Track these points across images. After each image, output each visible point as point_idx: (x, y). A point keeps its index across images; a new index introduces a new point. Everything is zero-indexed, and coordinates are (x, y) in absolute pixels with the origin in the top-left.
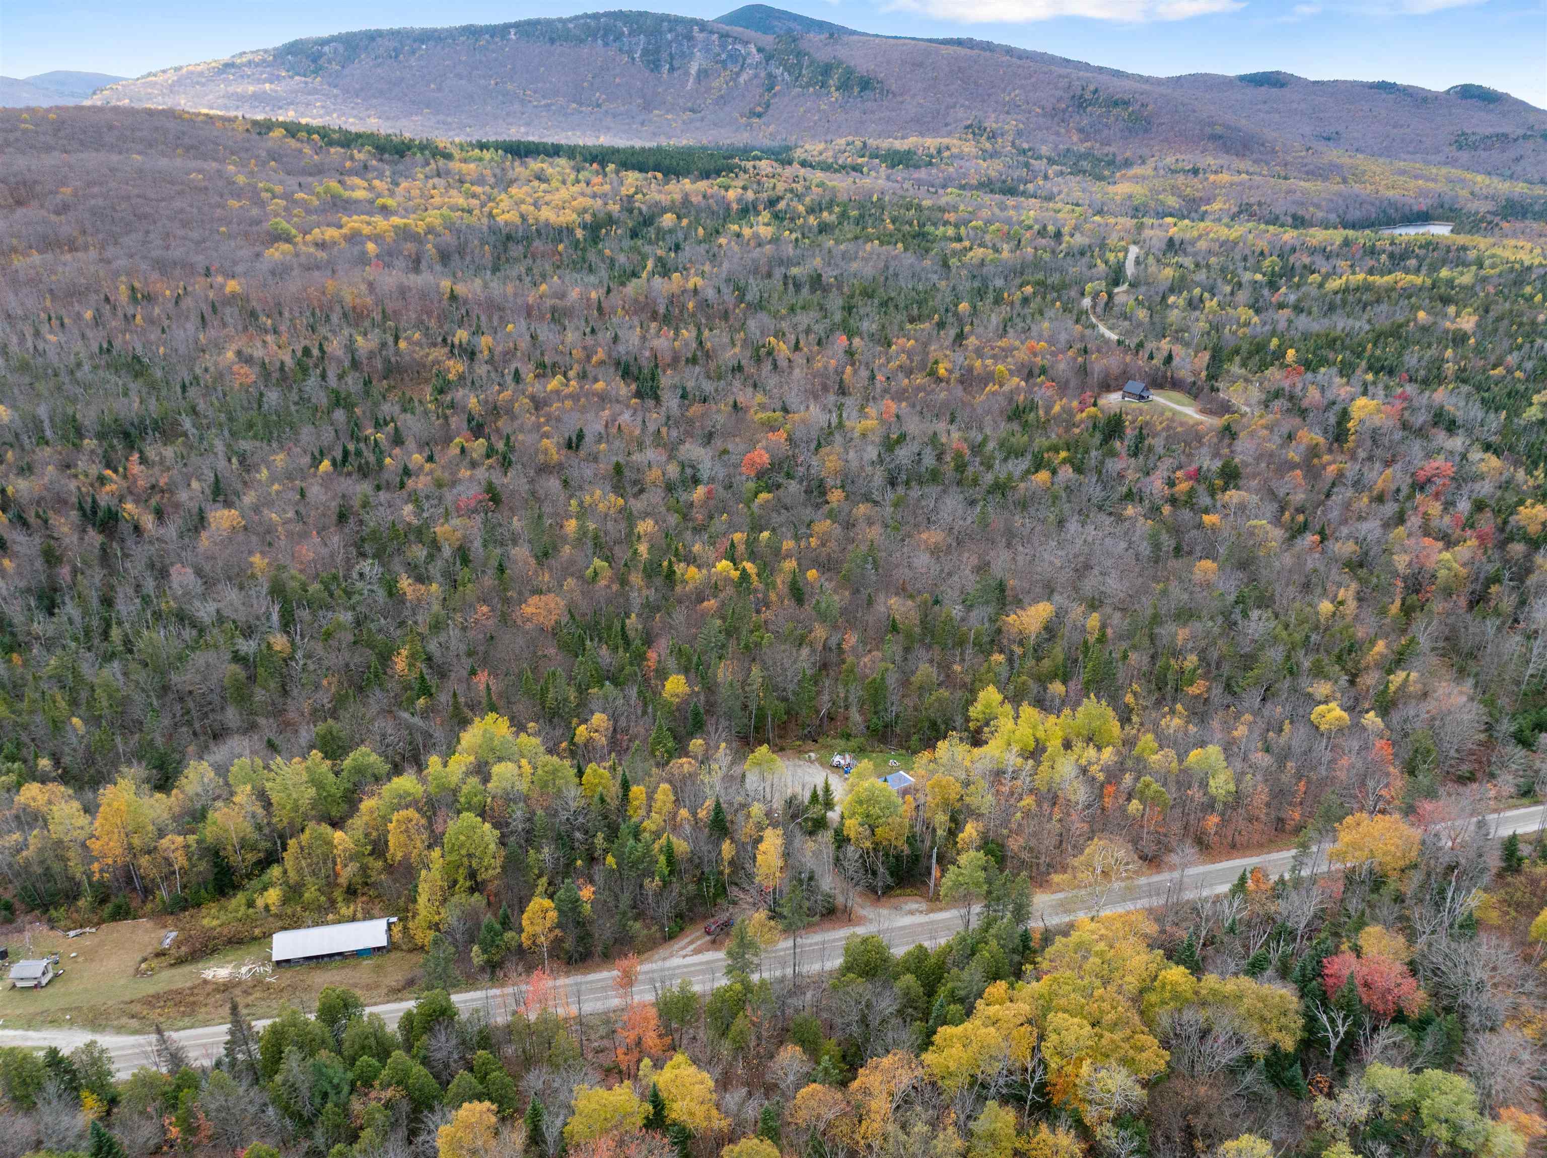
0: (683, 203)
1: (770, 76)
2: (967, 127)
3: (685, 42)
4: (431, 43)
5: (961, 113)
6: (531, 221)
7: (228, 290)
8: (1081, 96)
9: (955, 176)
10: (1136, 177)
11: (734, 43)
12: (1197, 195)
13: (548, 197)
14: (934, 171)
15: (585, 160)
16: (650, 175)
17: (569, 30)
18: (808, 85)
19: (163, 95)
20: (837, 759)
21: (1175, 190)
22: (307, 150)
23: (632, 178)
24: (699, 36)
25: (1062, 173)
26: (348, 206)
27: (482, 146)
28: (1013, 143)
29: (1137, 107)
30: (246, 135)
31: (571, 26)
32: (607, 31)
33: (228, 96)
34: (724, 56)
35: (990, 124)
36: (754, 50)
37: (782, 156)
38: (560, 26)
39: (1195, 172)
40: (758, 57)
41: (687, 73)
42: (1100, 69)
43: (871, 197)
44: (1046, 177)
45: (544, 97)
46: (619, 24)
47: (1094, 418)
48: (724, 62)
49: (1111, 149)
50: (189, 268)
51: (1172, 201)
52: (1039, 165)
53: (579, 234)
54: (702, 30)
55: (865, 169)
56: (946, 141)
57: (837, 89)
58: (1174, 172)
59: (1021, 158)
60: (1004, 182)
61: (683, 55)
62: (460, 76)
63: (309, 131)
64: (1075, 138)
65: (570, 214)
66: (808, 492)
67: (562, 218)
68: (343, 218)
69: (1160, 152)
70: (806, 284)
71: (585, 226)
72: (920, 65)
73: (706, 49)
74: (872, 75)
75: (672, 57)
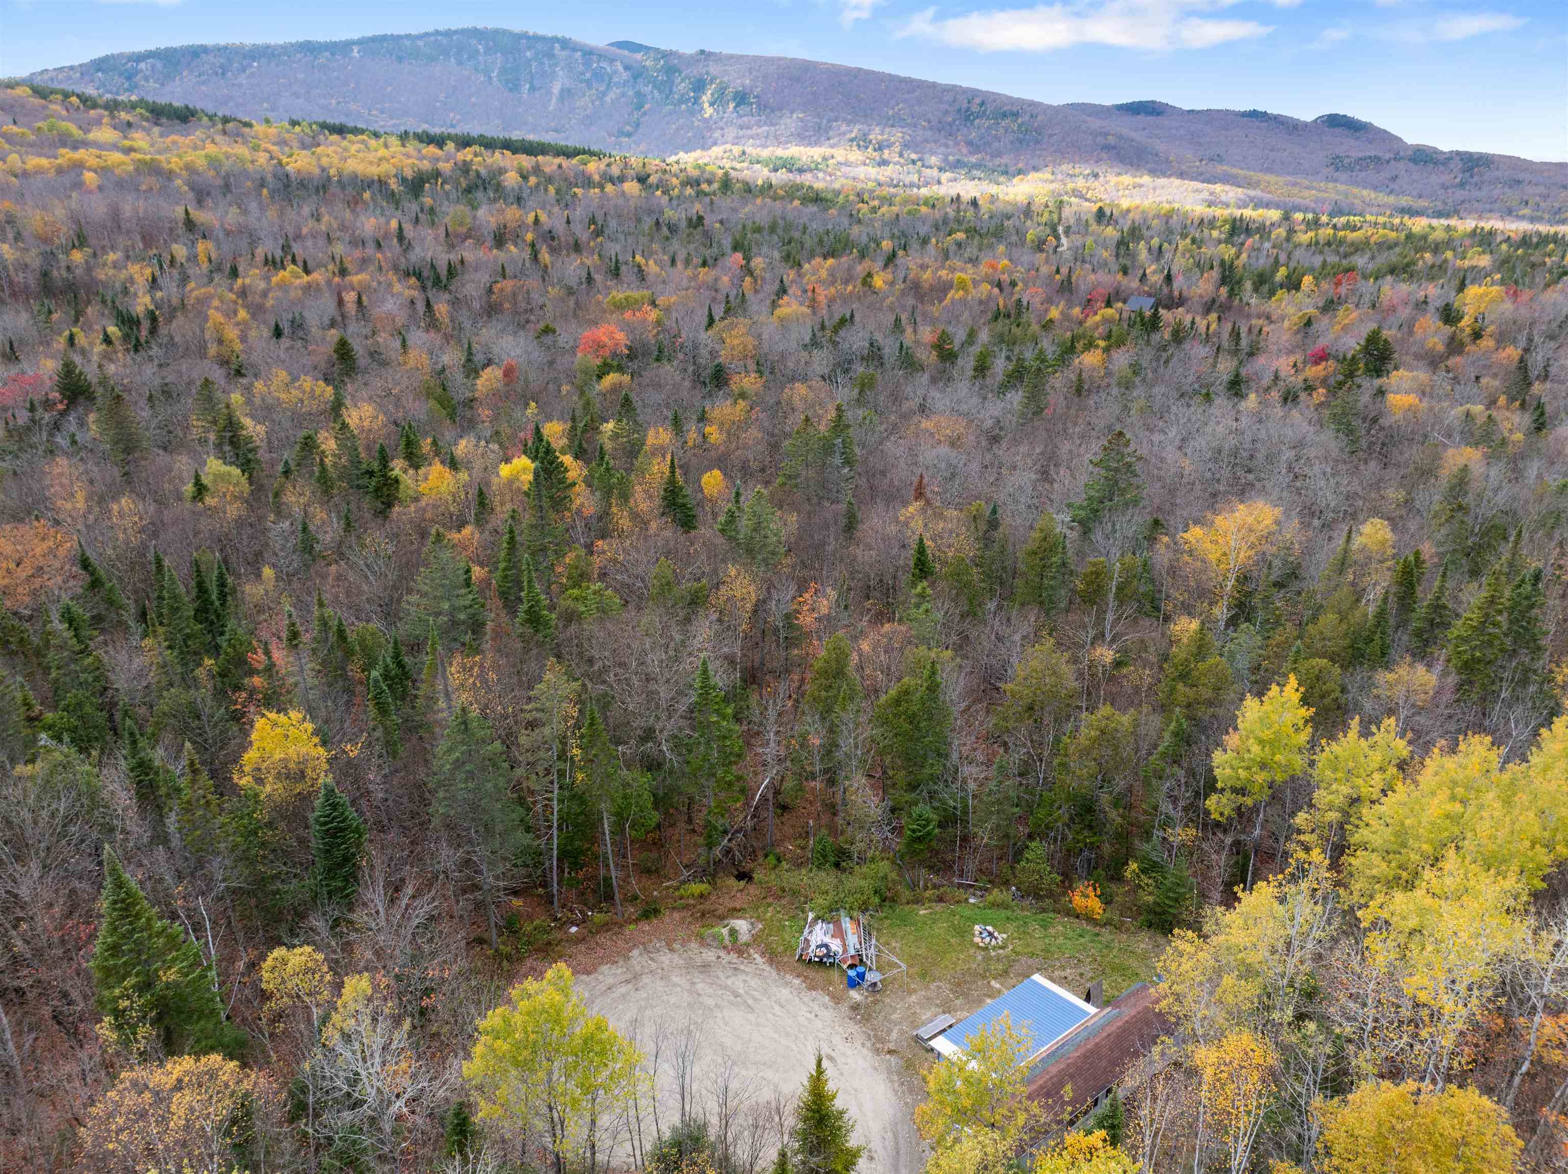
0: (534, 171)
1: (639, 94)
2: (852, 140)
3: (546, 61)
4: (264, 60)
5: (843, 127)
8: (968, 109)
11: (599, 62)
14: (820, 175)
17: (418, 47)
18: (680, 102)
22: (55, 106)
24: (561, 54)
25: (954, 179)
28: (902, 155)
29: (1027, 118)
31: (420, 43)
32: (460, 49)
34: (588, 75)
35: (876, 135)
36: (621, 68)
39: (1096, 175)
40: (625, 75)
41: (549, 93)
44: (938, 185)
46: (474, 41)
48: (589, 81)
49: (1002, 161)
53: (393, 185)
54: (563, 48)
56: (830, 151)
57: (712, 105)
58: (1074, 175)
59: (912, 166)
61: (544, 74)
62: (297, 95)
63: (66, 95)
64: (965, 150)
65: (385, 168)
66: (698, 381)
67: (374, 171)
68: (63, 151)
69: (1054, 162)
70: (683, 224)
71: (404, 180)
72: (798, 80)
73: (569, 68)
74: (748, 90)
75: (532, 76)
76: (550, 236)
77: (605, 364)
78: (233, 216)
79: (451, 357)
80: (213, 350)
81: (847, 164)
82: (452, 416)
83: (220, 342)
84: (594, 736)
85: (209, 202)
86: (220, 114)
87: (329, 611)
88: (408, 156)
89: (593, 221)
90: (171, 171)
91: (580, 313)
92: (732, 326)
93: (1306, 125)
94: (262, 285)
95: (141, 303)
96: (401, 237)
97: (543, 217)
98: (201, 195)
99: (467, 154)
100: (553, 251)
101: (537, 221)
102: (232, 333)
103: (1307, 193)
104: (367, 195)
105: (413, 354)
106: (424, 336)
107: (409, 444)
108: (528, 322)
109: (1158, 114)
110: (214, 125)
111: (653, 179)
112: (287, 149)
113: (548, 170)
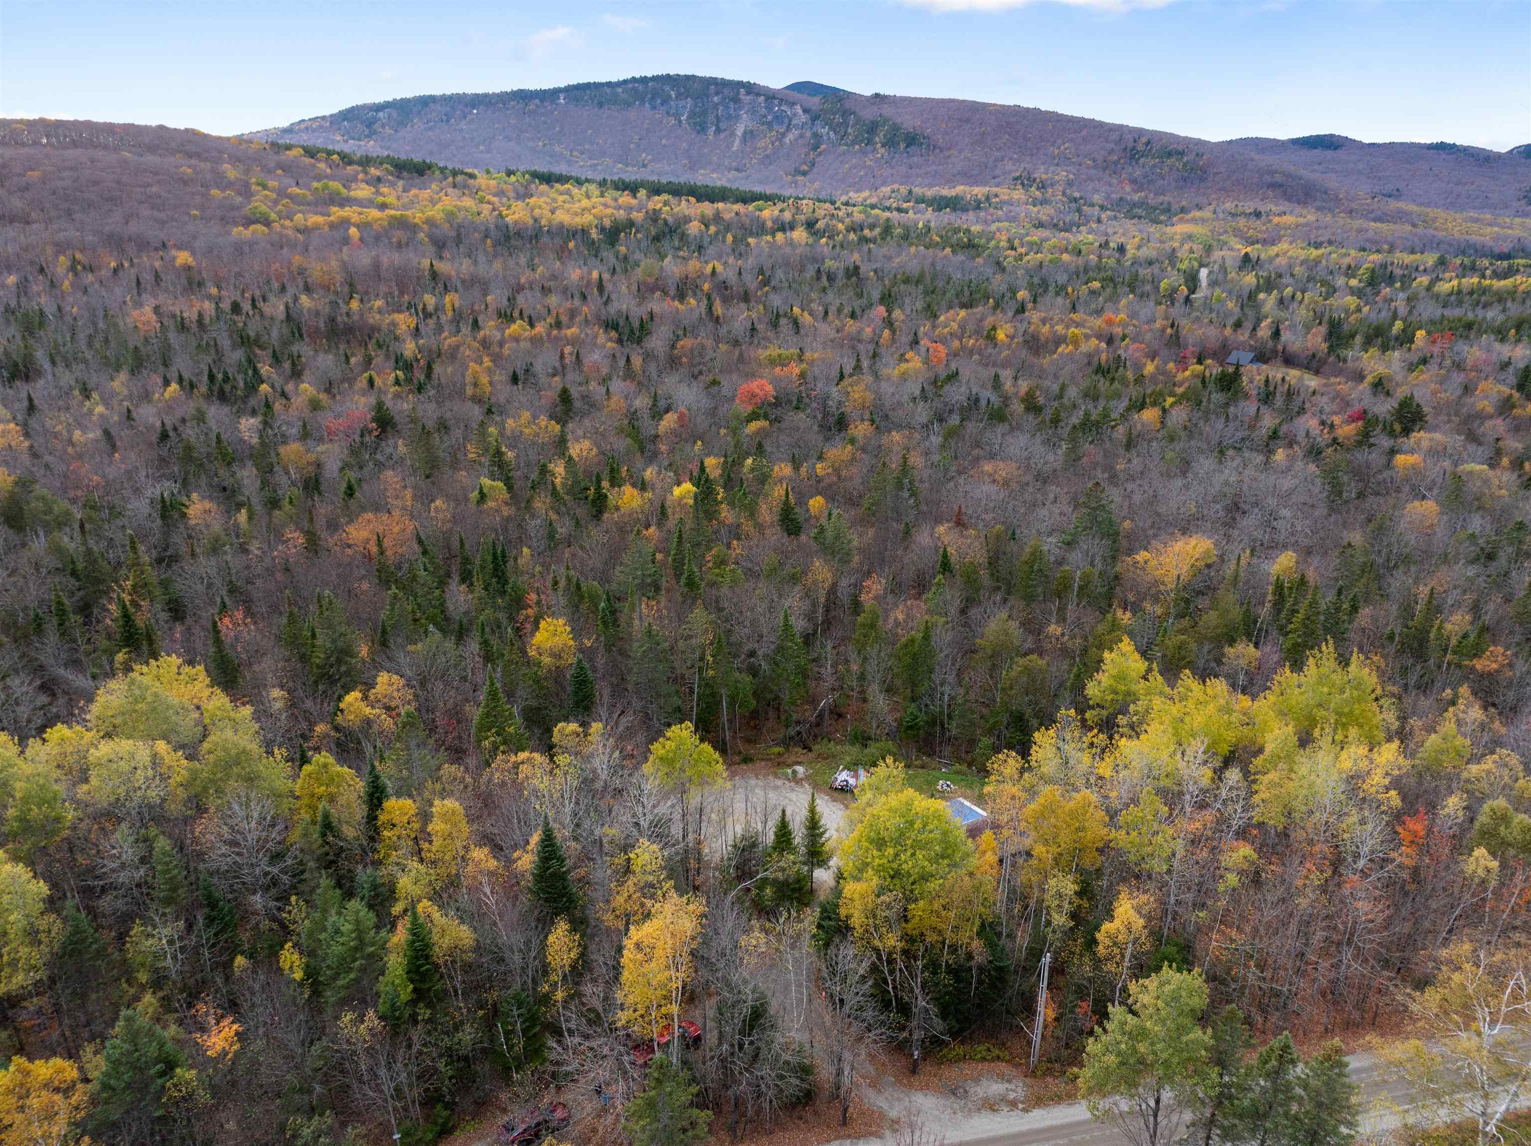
1: (815, 135)
2: (1016, 179)
3: (732, 105)
4: (482, 107)
5: (1009, 166)
6: (544, 222)
7: (179, 261)
8: (1133, 148)
10: (1194, 220)
11: (780, 105)
12: (1260, 234)
15: (618, 188)
16: (682, 198)
17: (617, 94)
18: (854, 143)
20: (843, 776)
21: (1236, 231)
23: (663, 198)
24: (746, 98)
25: (1115, 218)
26: (343, 201)
28: (1064, 194)
29: (1192, 157)
31: (619, 89)
32: (655, 94)
34: (770, 118)
35: (1040, 174)
36: (800, 111)
38: (608, 90)
39: (1257, 215)
40: (803, 118)
41: (733, 134)
44: (1099, 221)
45: (591, 158)
46: (667, 87)
48: (770, 123)
49: (1166, 199)
50: (142, 244)
52: (1092, 211)
53: (595, 234)
54: (748, 93)
55: (911, 211)
56: (995, 190)
57: (883, 146)
58: (1234, 215)
59: (1073, 205)
61: (729, 117)
62: (508, 139)
63: (329, 153)
64: (1128, 189)
65: (588, 219)
66: (824, 427)
67: (579, 221)
68: (334, 209)
69: (1218, 199)
70: (841, 274)
71: (603, 229)
72: (968, 121)
73: (753, 111)
74: (919, 132)
75: (718, 119)
76: (724, 286)
77: (754, 413)
78: (465, 267)
79: (642, 402)
80: (469, 391)
81: (1010, 203)
82: (642, 450)
83: (476, 385)
84: (720, 648)
85: (447, 254)
86: (450, 167)
87: (572, 573)
88: (606, 206)
89: (761, 271)
90: (415, 226)
91: (741, 367)
92: (857, 383)
93: (1499, 156)
94: (498, 335)
95: (409, 348)
96: (601, 287)
97: (719, 268)
98: (440, 245)
99: (657, 202)
100: (726, 300)
101: (714, 271)
102: (484, 380)
103: (1488, 230)
104: (571, 245)
105: (614, 399)
106: (622, 384)
107: (612, 470)
108: (701, 373)
109: (1336, 148)
110: (446, 178)
111: (820, 225)
112: (505, 200)
113: (727, 216)
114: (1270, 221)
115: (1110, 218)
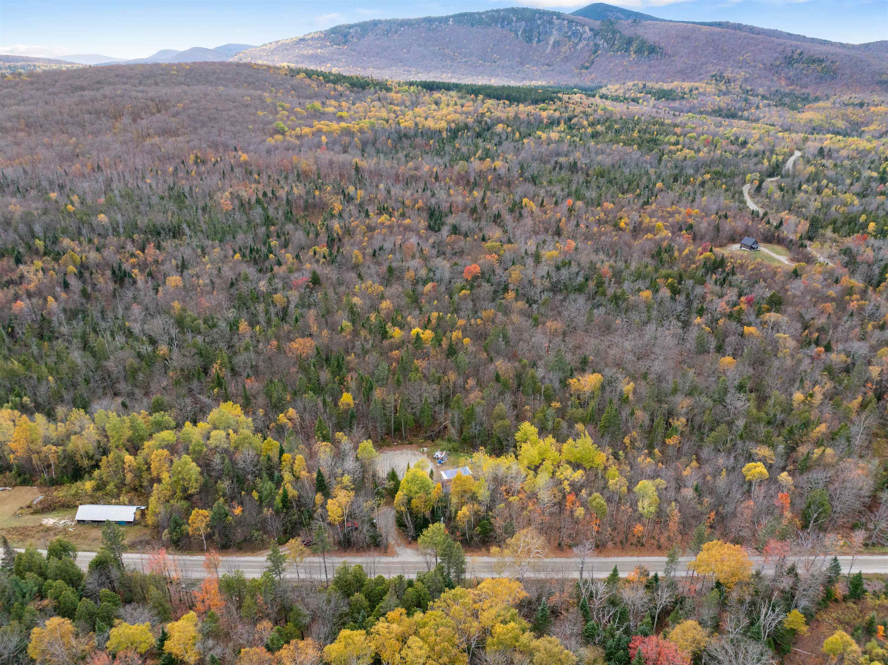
0: (514, 118)
1: (596, 45)
2: (712, 76)
3: (548, 25)
4: (406, 27)
5: (710, 67)
6: (420, 127)
7: (242, 159)
8: (792, 56)
9: (697, 105)
10: (818, 108)
11: (576, 26)
12: (860, 120)
13: (435, 113)
14: (684, 102)
15: (468, 93)
16: (501, 102)
17: (482, 19)
18: (618, 50)
19: (268, 56)
20: (438, 454)
21: (845, 117)
22: (314, 85)
23: (490, 102)
24: (556, 22)
25: (769, 105)
26: (320, 115)
27: (411, 84)
28: (741, 87)
29: (829, 63)
30: (285, 76)
31: (484, 16)
32: (504, 19)
33: (298, 56)
34: (569, 34)
35: (728, 74)
36: (588, 30)
37: (590, 92)
38: (477, 16)
39: (861, 105)
40: (589, 34)
41: (547, 43)
42: (813, 40)
43: (634, 117)
44: (758, 107)
45: (464, 57)
46: (511, 15)
47: (709, 258)
48: (569, 37)
49: (807, 91)
50: (226, 148)
51: (841, 124)
52: (755, 100)
53: (444, 135)
54: (558, 18)
55: (641, 101)
56: (697, 84)
57: (635, 53)
58: (846, 105)
59: (743, 96)
60: (729, 110)
61: (546, 33)
62: (420, 45)
64: (783, 83)
65: (444, 123)
67: (438, 125)
68: (315, 122)
69: (840, 92)
71: (450, 131)
72: (688, 38)
73: (560, 29)
74: (657, 45)
75: (539, 34)
78: (374, 163)
81: (704, 94)
85: (366, 154)
94: (374, 222)
98: (364, 146)
110: (375, 93)
113: (521, 117)
114: (868, 110)
115: (765, 106)
